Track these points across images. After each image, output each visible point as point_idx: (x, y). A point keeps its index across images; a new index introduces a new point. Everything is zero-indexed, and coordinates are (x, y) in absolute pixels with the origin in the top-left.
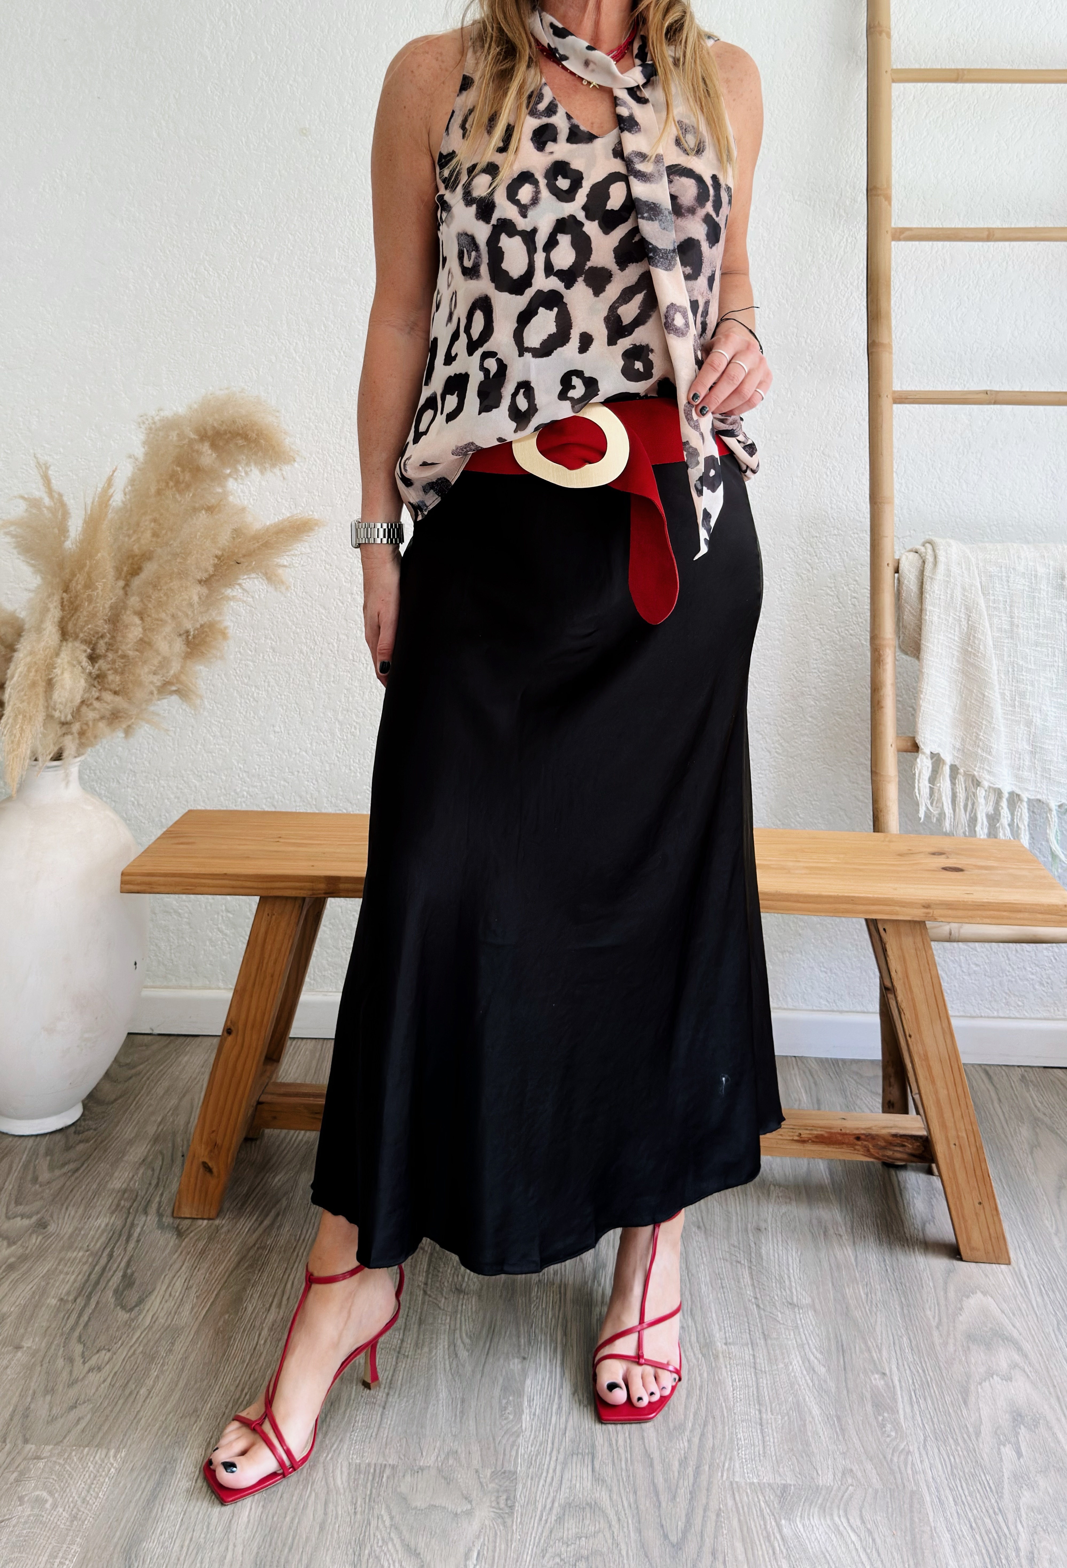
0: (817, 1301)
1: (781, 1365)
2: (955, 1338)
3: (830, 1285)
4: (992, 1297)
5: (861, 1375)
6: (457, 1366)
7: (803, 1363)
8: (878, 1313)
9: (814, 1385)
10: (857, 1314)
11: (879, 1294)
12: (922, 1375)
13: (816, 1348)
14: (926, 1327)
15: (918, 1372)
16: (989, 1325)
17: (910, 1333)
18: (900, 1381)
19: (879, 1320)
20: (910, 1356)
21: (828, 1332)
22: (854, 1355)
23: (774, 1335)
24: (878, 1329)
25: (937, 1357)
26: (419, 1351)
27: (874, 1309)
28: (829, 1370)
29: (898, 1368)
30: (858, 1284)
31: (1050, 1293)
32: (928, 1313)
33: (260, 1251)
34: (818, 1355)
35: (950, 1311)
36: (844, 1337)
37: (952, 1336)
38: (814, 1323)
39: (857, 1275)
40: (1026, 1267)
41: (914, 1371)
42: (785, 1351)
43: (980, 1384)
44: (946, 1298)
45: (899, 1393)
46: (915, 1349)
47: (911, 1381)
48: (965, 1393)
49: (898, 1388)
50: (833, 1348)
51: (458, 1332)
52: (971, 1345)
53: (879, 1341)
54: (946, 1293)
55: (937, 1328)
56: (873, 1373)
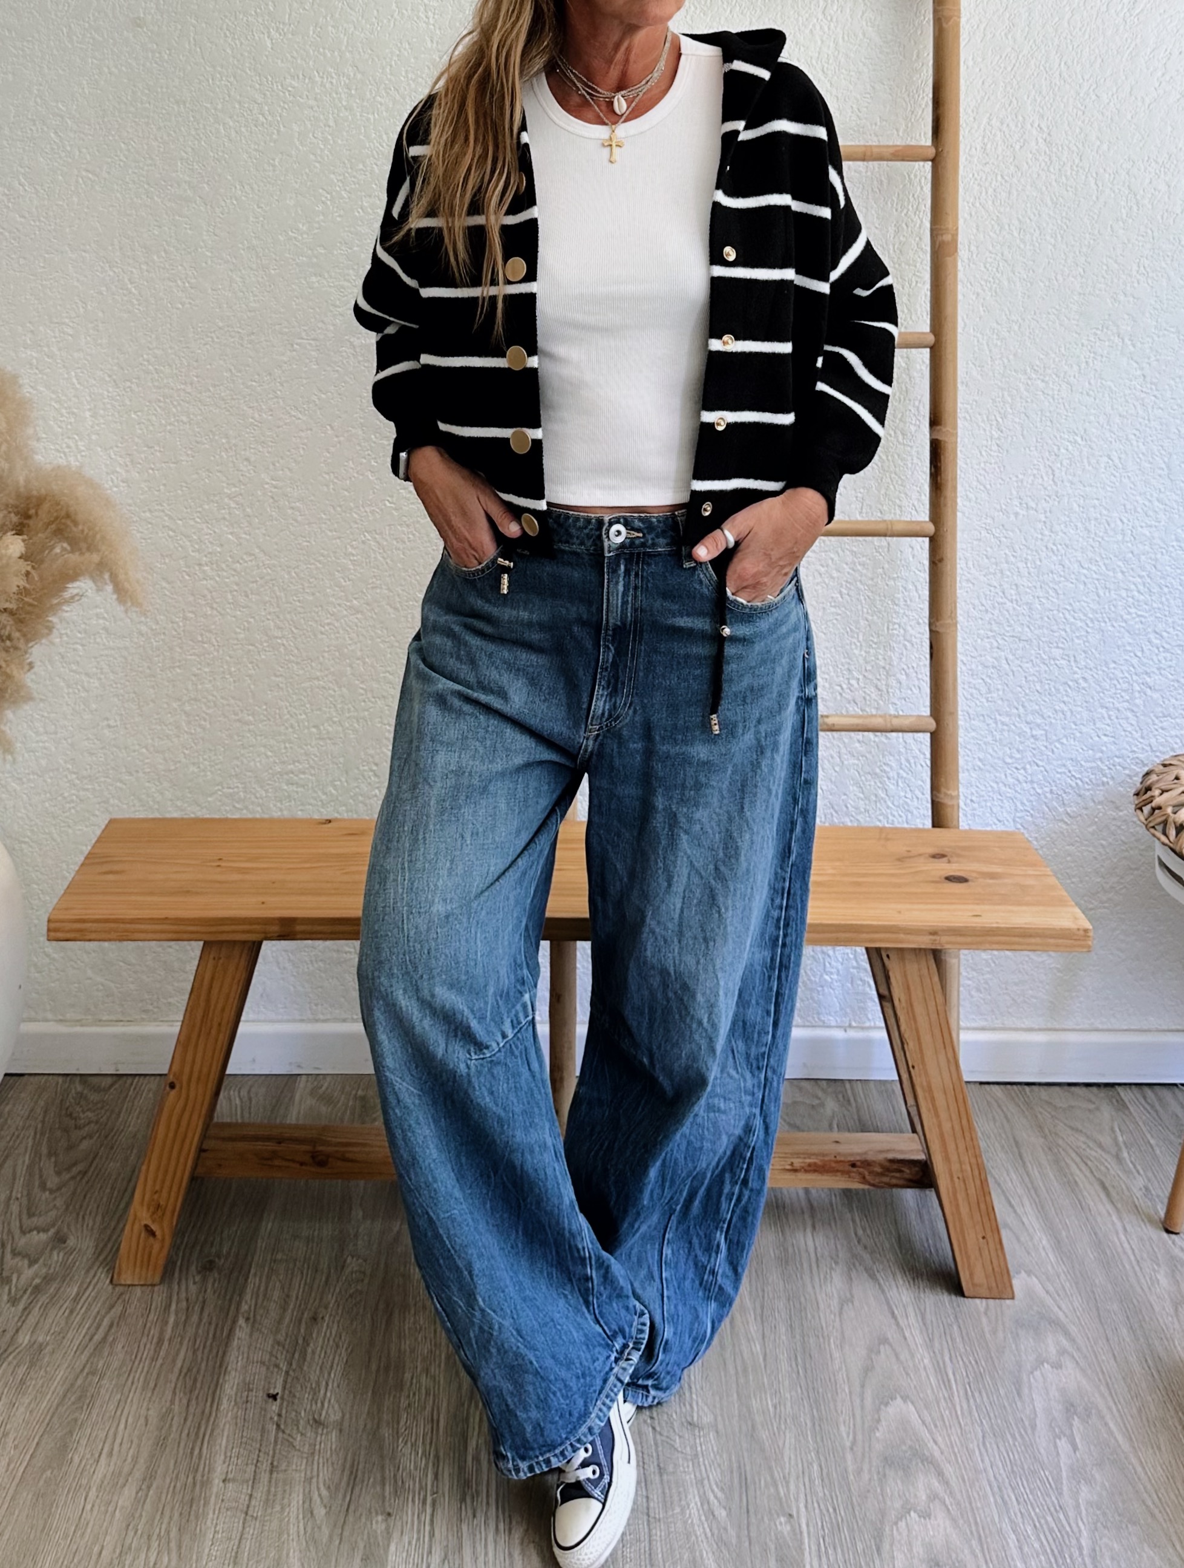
0: (719, 1418)
1: (677, 1510)
2: (870, 1462)
3: (735, 1395)
4: (912, 1403)
5: (766, 1519)
6: (313, 1529)
7: (702, 1505)
8: (787, 1432)
9: (713, 1535)
10: (764, 1435)
11: (789, 1404)
12: (833, 1516)
13: (716, 1484)
14: (839, 1449)
15: (828, 1511)
16: (909, 1442)
17: (822, 1458)
18: (808, 1526)
19: (787, 1441)
20: (819, 1489)
21: (730, 1460)
22: (758, 1493)
23: (671, 1468)
24: (787, 1453)
25: (850, 1490)
26: (269, 1511)
27: (783, 1427)
28: (729, 1514)
29: (806, 1507)
30: (766, 1393)
31: (977, 1395)
32: (842, 1428)
33: (90, 1377)
34: (719, 1494)
35: (866, 1425)
36: (748, 1468)
37: (867, 1460)
38: (715, 1449)
39: (765, 1380)
40: (951, 1359)
41: (825, 1512)
42: (681, 1489)
43: (896, 1523)
44: (862, 1408)
45: (806, 1541)
46: (826, 1481)
47: (820, 1524)
48: (878, 1537)
49: (805, 1535)
50: (736, 1481)
51: (314, 1480)
52: (887, 1472)
53: (787, 1471)
54: (862, 1401)
55: (852, 1449)
56: (778, 1516)
